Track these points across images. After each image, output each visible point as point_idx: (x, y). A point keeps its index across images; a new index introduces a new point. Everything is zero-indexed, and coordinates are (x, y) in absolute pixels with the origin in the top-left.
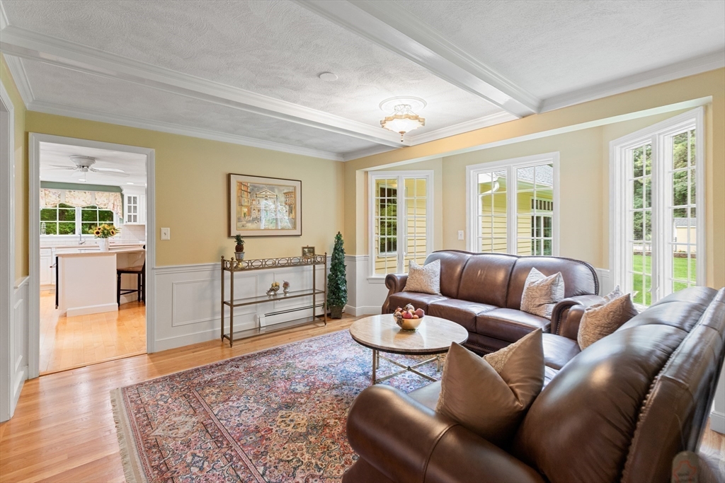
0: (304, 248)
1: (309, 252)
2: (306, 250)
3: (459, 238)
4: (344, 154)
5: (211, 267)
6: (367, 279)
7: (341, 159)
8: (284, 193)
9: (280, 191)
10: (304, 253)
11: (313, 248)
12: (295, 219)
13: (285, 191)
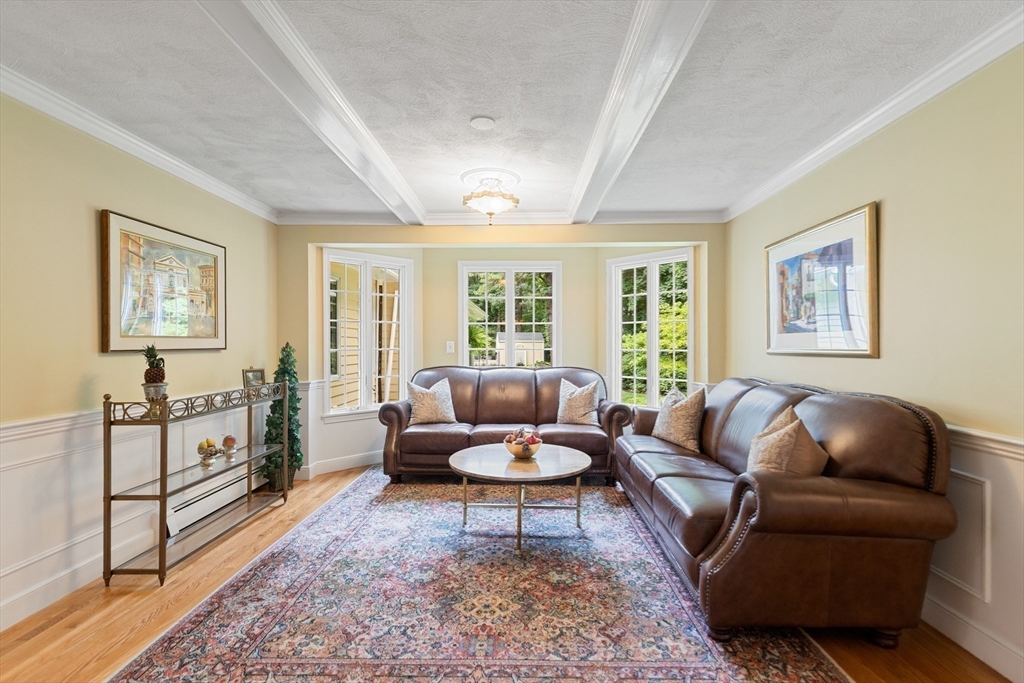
0: (245, 372)
1: (256, 378)
2: (250, 375)
3: (448, 351)
4: (281, 213)
5: (67, 423)
6: (322, 418)
7: (274, 220)
8: (200, 268)
9: (193, 263)
10: (246, 382)
11: (262, 372)
12: (216, 318)
13: (201, 263)
